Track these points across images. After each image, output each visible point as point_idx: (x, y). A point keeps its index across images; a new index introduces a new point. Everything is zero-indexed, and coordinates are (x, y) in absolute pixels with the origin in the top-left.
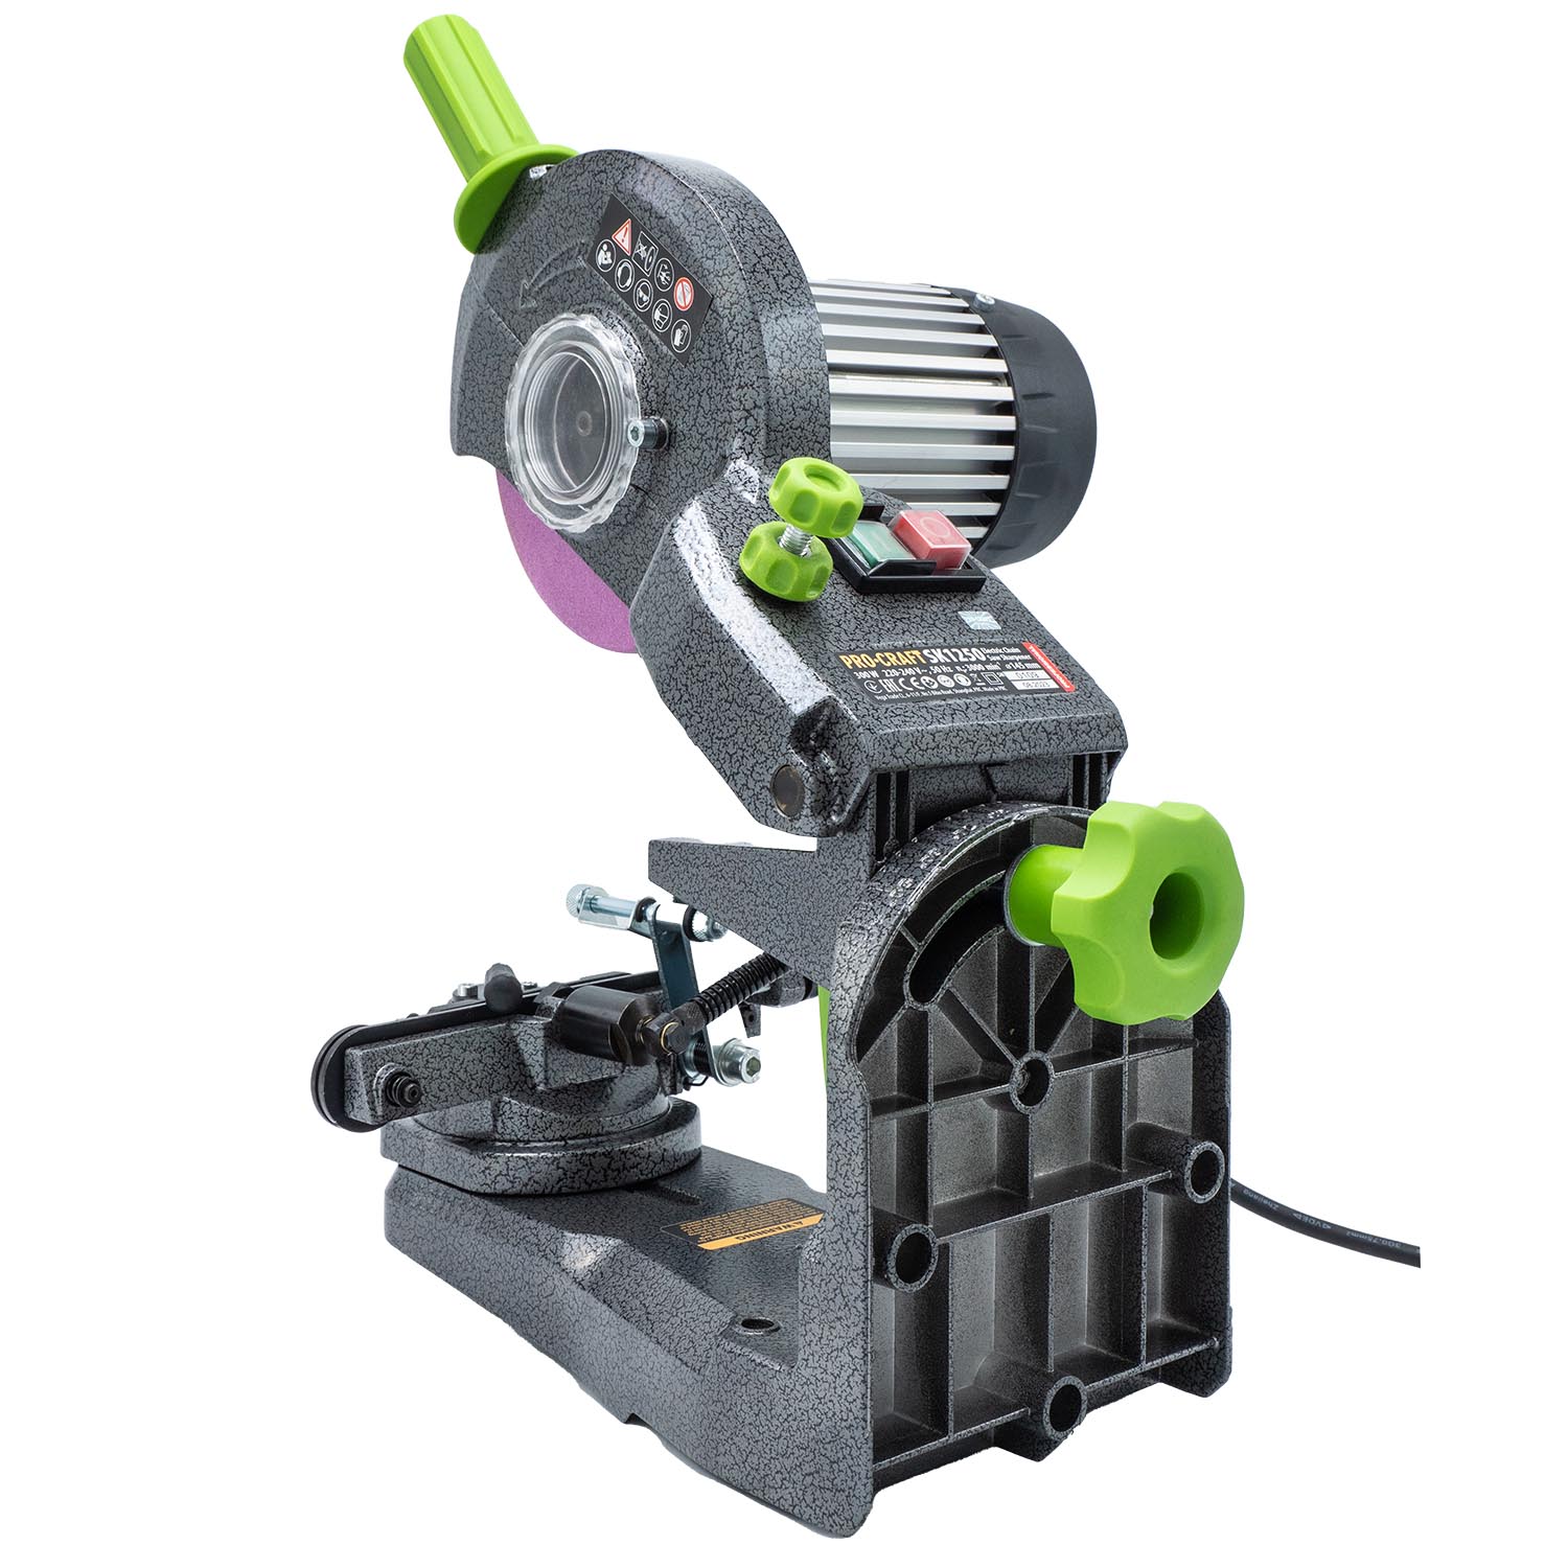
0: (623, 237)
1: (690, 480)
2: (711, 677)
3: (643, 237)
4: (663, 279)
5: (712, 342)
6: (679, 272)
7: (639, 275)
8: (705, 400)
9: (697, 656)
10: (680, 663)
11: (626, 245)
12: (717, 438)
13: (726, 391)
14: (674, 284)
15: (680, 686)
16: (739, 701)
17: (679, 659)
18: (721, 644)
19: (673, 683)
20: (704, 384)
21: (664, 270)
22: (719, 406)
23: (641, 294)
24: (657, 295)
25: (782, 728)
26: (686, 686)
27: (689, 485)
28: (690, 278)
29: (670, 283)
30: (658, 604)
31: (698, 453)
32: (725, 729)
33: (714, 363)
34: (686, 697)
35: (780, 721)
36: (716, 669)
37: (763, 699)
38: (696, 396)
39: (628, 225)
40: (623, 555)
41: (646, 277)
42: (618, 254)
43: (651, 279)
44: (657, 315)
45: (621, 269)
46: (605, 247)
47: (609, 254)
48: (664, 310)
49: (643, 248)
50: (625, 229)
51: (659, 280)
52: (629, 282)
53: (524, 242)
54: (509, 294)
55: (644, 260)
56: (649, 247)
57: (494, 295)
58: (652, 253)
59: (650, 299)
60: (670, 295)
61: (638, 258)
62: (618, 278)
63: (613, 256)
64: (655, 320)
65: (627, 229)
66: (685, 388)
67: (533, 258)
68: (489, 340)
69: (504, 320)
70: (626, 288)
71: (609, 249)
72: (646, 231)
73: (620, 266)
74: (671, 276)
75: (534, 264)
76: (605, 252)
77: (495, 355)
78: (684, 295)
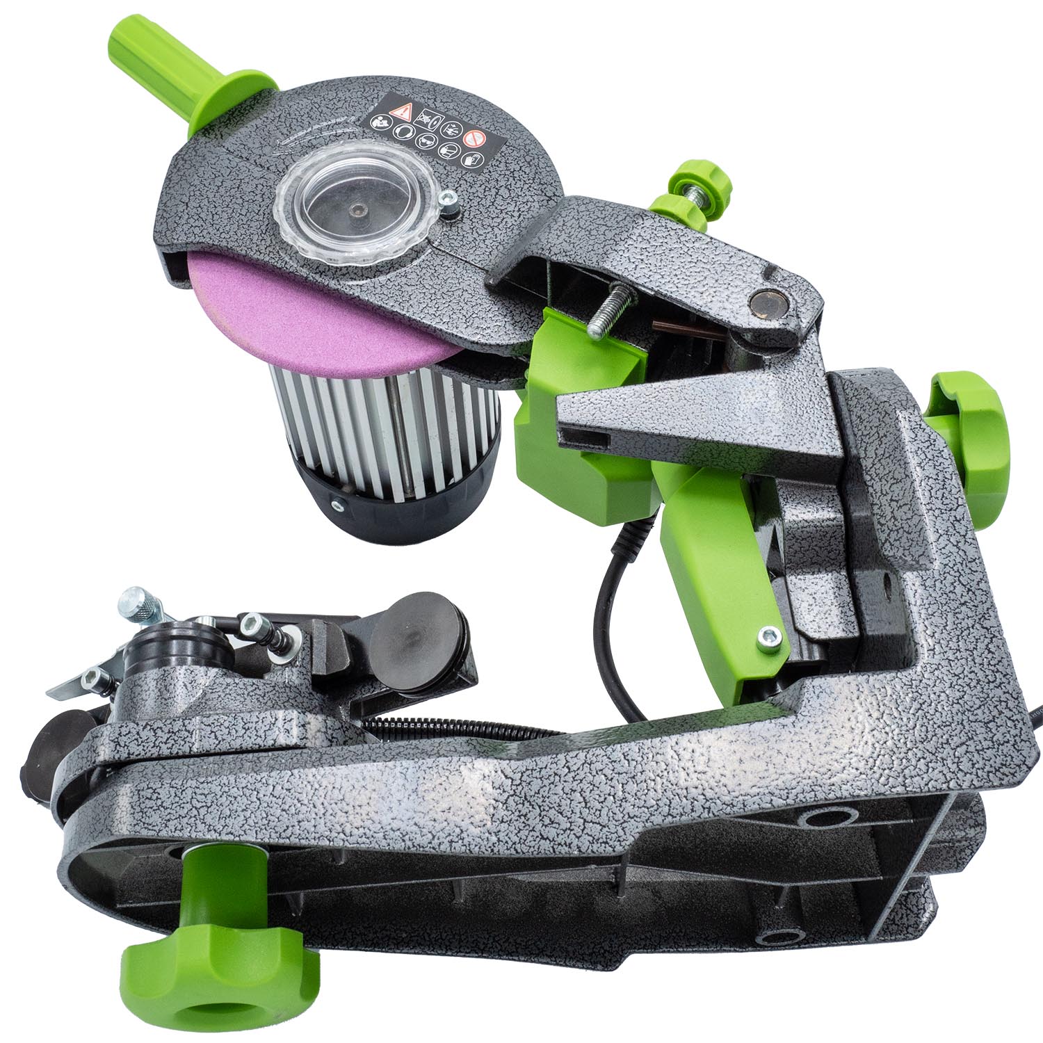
0: (402, 112)
3: (426, 112)
4: (449, 133)
5: (511, 161)
6: (469, 128)
7: (419, 131)
8: (503, 191)
11: (406, 116)
12: (519, 210)
13: (527, 186)
14: (463, 135)
15: (633, 260)
20: (503, 183)
21: (450, 127)
23: (424, 141)
24: (443, 141)
26: (642, 259)
28: (481, 130)
29: (457, 135)
32: (691, 279)
33: (512, 172)
34: (642, 266)
37: (733, 255)
38: (493, 189)
39: (409, 106)
41: (430, 132)
42: (398, 121)
43: (437, 132)
44: (444, 151)
46: (381, 118)
47: (385, 122)
48: (451, 148)
49: (426, 117)
50: (403, 110)
51: (446, 134)
52: (408, 136)
53: (279, 117)
54: (258, 145)
55: (428, 123)
56: (433, 116)
57: (235, 146)
58: (438, 120)
59: (435, 143)
60: (460, 141)
61: (420, 123)
62: (396, 134)
63: (389, 123)
64: (441, 154)
65: (407, 109)
66: (480, 186)
67: (290, 125)
68: (226, 172)
69: (247, 160)
70: (406, 138)
71: (385, 118)
72: (430, 108)
73: (399, 127)
74: (460, 130)
75: (291, 128)
76: (381, 121)
77: (235, 179)
78: (475, 139)
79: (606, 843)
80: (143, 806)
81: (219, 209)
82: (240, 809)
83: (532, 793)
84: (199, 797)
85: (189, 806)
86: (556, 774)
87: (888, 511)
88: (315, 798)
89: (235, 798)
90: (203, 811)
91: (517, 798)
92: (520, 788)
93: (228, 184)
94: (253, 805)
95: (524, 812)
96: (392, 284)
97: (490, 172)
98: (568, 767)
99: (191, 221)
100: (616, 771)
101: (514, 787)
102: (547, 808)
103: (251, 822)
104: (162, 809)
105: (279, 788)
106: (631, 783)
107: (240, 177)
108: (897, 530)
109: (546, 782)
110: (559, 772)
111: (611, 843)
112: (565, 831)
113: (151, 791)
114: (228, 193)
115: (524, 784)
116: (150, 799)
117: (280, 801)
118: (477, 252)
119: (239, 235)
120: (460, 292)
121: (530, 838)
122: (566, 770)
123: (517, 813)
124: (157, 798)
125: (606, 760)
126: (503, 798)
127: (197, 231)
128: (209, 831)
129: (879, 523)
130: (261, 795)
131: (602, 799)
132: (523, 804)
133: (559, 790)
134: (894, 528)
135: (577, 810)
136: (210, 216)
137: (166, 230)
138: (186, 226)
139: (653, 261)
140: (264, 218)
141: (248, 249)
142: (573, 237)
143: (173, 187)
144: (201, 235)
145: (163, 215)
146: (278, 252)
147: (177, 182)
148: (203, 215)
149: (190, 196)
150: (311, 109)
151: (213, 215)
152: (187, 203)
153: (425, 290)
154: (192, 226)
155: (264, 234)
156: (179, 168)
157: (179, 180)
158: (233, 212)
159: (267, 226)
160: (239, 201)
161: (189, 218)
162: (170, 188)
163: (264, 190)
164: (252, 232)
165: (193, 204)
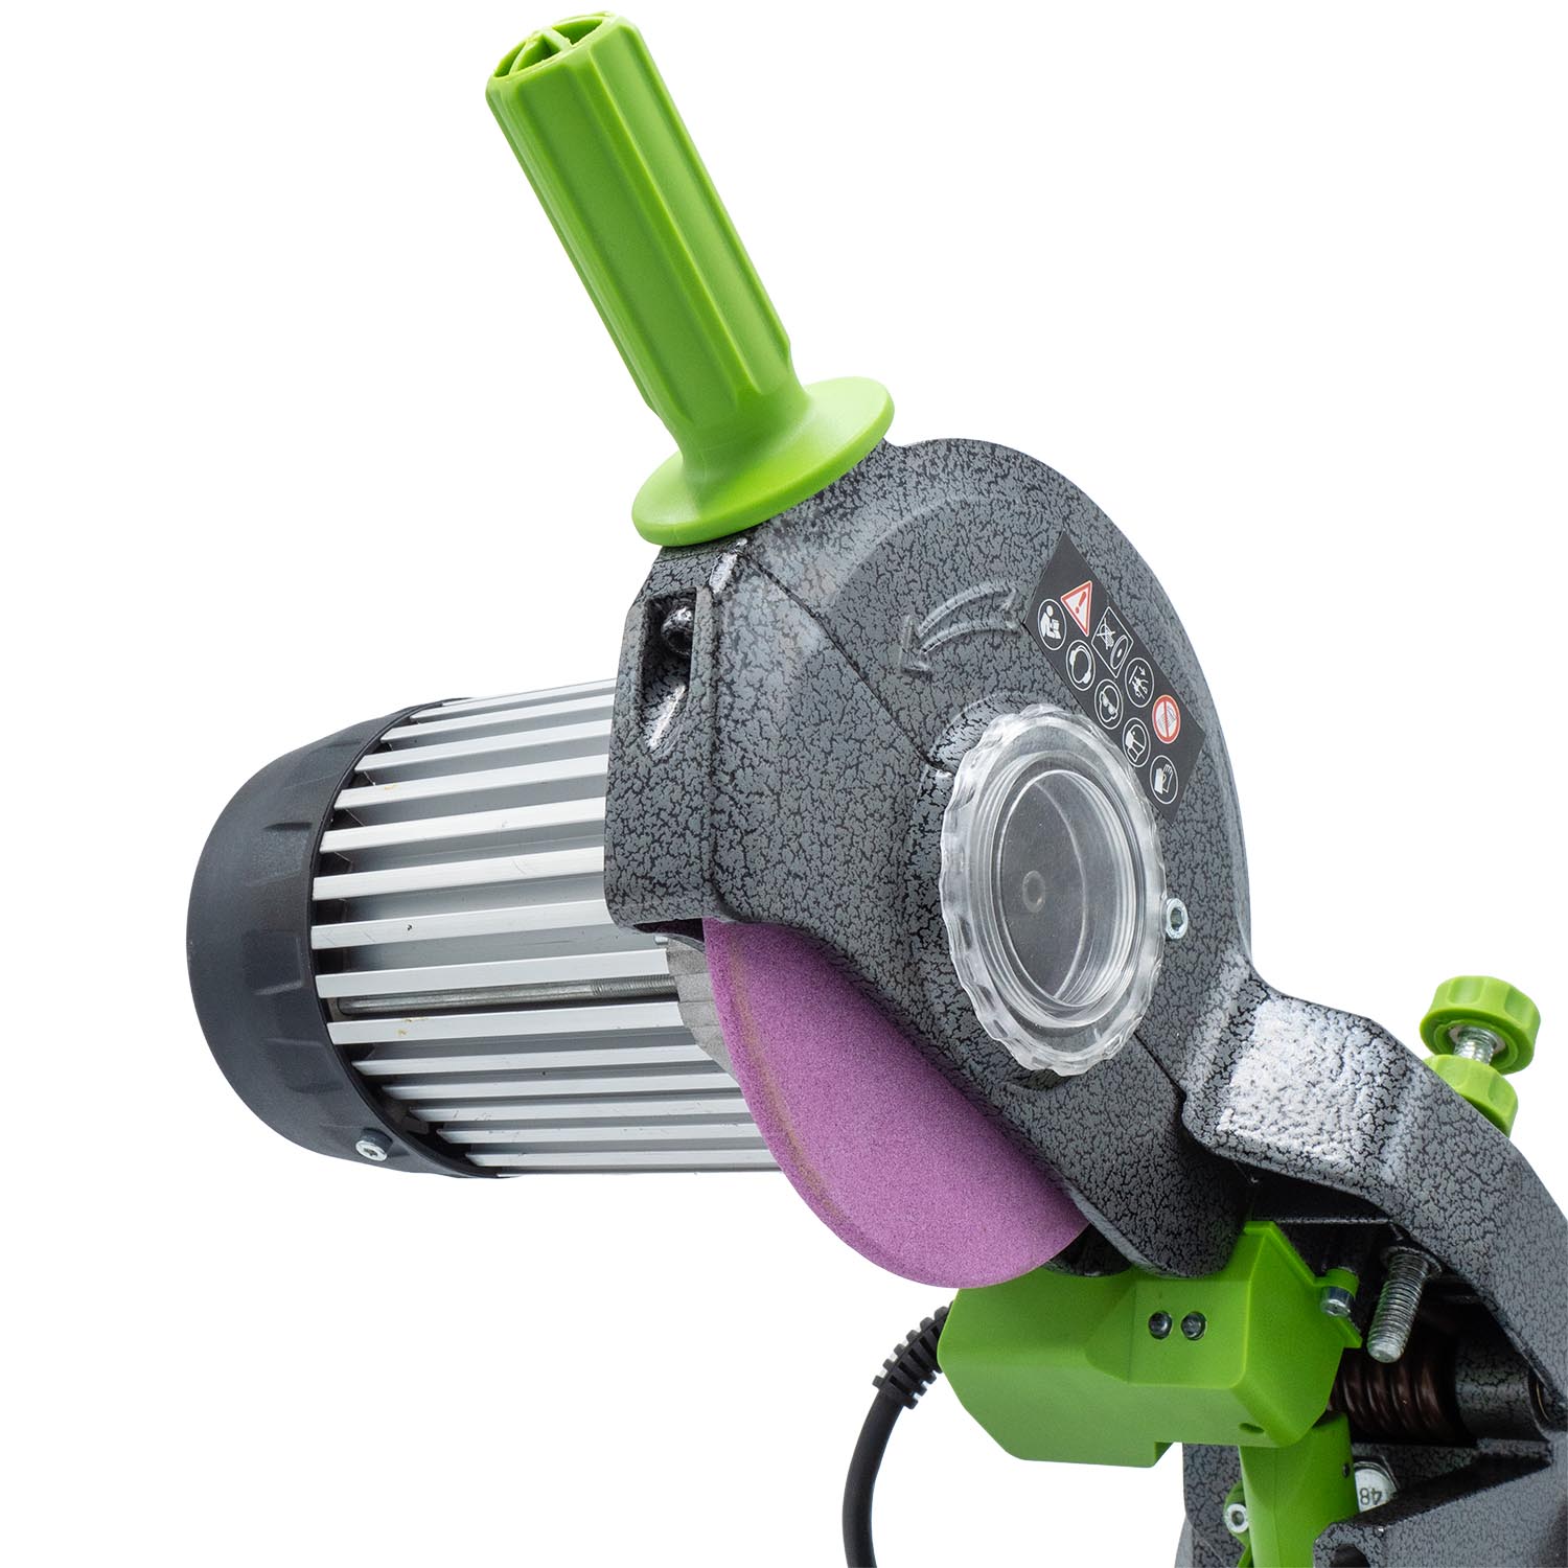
0: (1078, 603)
1: (1185, 993)
2: (1543, 1255)
3: (1110, 618)
4: (1136, 688)
5: (1207, 799)
6: (1161, 686)
7: (1101, 672)
8: (1198, 878)
9: (1528, 1229)
11: (1083, 618)
13: (1225, 871)
14: (1153, 702)
15: (1513, 1274)
20: (1198, 856)
21: (1138, 674)
22: (1218, 891)
23: (1106, 701)
24: (1129, 711)
26: (1519, 1273)
27: (1182, 1002)
28: (1176, 696)
29: (1147, 697)
30: (1453, 1167)
31: (1193, 956)
32: (1556, 1320)
33: (1209, 829)
34: (1519, 1286)
36: (1547, 1244)
38: (1188, 872)
39: (1085, 588)
40: (1087, 1113)
41: (1112, 678)
42: (1071, 629)
43: (1120, 682)
44: (1130, 740)
45: (1074, 653)
46: (1050, 610)
47: (1056, 625)
48: (1139, 736)
49: (1109, 633)
50: (1081, 593)
51: (1131, 689)
52: (1087, 678)
53: (911, 551)
54: (879, 635)
55: (1110, 650)
56: (1118, 633)
57: (848, 626)
58: (1123, 645)
59: (1119, 713)
60: (1148, 716)
61: (1100, 642)
62: (1069, 666)
63: (1061, 630)
64: (1127, 747)
65: (1084, 595)
66: (1173, 860)
67: (928, 586)
68: (835, 706)
69: (865, 678)
70: (1083, 685)
71: (1056, 616)
72: (1115, 608)
73: (1073, 648)
74: (1148, 686)
75: (929, 596)
76: (1051, 618)
77: (850, 737)
78: (1166, 720)
81: (829, 828)
93: (841, 748)
97: (1185, 820)
99: (787, 854)
107: (859, 732)
114: (842, 781)
118: (1171, 1040)
119: (863, 918)
127: (798, 888)
136: (816, 847)
137: (744, 871)
138: (780, 871)
139: (1527, 1278)
140: (898, 875)
141: (878, 964)
142: (1441, 1190)
143: (744, 723)
144: (804, 905)
145: (730, 816)
146: (922, 985)
147: (749, 708)
148: (804, 839)
149: (782, 772)
150: (957, 545)
151: (821, 845)
152: (778, 794)
153: (1111, 1128)
154: (790, 872)
155: (901, 925)
156: (746, 655)
157: (753, 701)
158: (852, 845)
159: (903, 901)
160: (860, 811)
161: (783, 846)
162: (737, 722)
163: (896, 787)
164: (883, 915)
165: (788, 801)
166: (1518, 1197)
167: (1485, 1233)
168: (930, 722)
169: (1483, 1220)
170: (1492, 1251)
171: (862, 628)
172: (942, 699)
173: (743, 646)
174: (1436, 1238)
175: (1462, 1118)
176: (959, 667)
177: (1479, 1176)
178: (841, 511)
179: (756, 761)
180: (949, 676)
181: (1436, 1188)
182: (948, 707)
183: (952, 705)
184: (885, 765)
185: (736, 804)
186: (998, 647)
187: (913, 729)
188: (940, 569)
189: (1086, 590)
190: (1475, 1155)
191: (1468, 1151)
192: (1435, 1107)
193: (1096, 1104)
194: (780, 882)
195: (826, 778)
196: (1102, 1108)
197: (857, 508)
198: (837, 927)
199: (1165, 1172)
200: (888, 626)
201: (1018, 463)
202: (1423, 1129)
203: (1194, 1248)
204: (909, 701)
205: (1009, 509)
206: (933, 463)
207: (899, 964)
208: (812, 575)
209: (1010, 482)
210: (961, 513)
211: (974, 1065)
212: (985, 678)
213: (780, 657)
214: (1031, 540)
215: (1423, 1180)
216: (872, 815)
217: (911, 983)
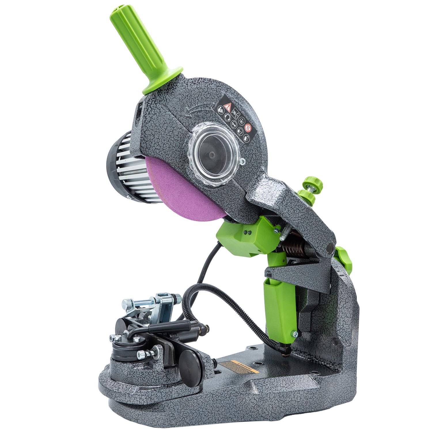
0: (228, 107)
1: (248, 176)
2: (313, 225)
3: (235, 109)
4: (241, 122)
5: (257, 142)
6: (247, 122)
7: (232, 119)
8: (254, 156)
9: (310, 220)
10: (305, 222)
11: (229, 109)
12: (257, 166)
13: (260, 155)
15: (304, 227)
16: (320, 230)
17: (305, 221)
18: (316, 217)
19: (303, 227)
20: (254, 152)
21: (242, 120)
22: (258, 158)
23: (233, 124)
24: (239, 126)
25: (330, 235)
26: (306, 227)
27: (248, 177)
28: (251, 124)
29: (244, 124)
31: (251, 169)
32: (316, 237)
33: (257, 148)
34: (306, 230)
35: (330, 234)
36: (314, 223)
37: (326, 229)
38: (251, 155)
39: (230, 104)
40: (223, 194)
41: (235, 120)
42: (226, 111)
43: (237, 121)
44: (239, 131)
45: (226, 116)
46: (221, 108)
47: (222, 110)
48: (241, 130)
49: (235, 112)
50: (228, 105)
51: (240, 122)
52: (229, 120)
53: (188, 96)
54: (179, 110)
55: (235, 115)
56: (237, 112)
57: (172, 108)
58: (238, 114)
59: (236, 126)
60: (243, 127)
61: (233, 114)
62: (225, 117)
63: (223, 111)
64: (238, 132)
65: (229, 105)
66: (248, 152)
67: (191, 102)
68: (168, 121)
69: (176, 117)
70: (228, 121)
71: (222, 108)
72: (237, 108)
73: (226, 114)
74: (244, 122)
75: (191, 104)
76: (221, 109)
77: (171, 127)
78: (248, 128)
79: (276, 418)
80: (170, 419)
81: (165, 142)
82: (195, 417)
83: (261, 404)
84: (185, 414)
85: (182, 417)
86: (267, 400)
87: (342, 323)
88: (213, 411)
89: (194, 413)
90: (186, 418)
91: (257, 406)
92: (258, 403)
93: (169, 128)
94: (198, 415)
95: (258, 409)
96: (219, 192)
97: (251, 146)
98: (270, 398)
100: (280, 400)
101: (257, 403)
102: (264, 409)
103: (197, 420)
104: (175, 419)
105: (204, 409)
106: (283, 403)
107: (173, 126)
108: (343, 330)
109: (264, 402)
110: (268, 399)
111: (277, 418)
112: (267, 415)
113: (172, 414)
114: (169, 134)
115: (259, 402)
116: (172, 417)
117: (204, 413)
118: (244, 183)
119: (172, 157)
120: (238, 199)
121: (259, 417)
122: (269, 398)
123: (256, 410)
124: (174, 416)
125: (279, 397)
126: (254, 406)
127: (158, 151)
128: (187, 424)
129: (338, 324)
130: (200, 412)
131: (276, 407)
132: (258, 407)
133: (267, 404)
134: (342, 329)
135: (270, 410)
136: (162, 145)
137: (146, 147)
138: (154, 148)
139: (309, 228)
140: (181, 150)
141: (175, 165)
142: (289, 211)
143: (148, 123)
144: (159, 154)
145: (144, 138)
146: (185, 169)
147: (149, 121)
148: (160, 143)
149: (155, 132)
150: (199, 95)
151: (163, 144)
152: (154, 135)
153: (228, 197)
154: (156, 148)
155: (181, 159)
156: (150, 112)
157: (150, 120)
158: (170, 145)
159: (182, 155)
160: (173, 139)
161: (155, 144)
162: (146, 123)
163: (181, 136)
164: (177, 157)
165: (156, 136)
166: (308, 214)
167: (298, 219)
168: (190, 125)
169: (298, 217)
170: (300, 223)
171: (175, 108)
172: (193, 122)
173: (149, 110)
174: (287, 219)
175: (297, 199)
176: (198, 116)
177: (299, 210)
178: (173, 89)
179: (150, 130)
180: (195, 118)
181: (288, 211)
182: (195, 123)
183: (196, 123)
184: (179, 132)
185: (145, 136)
186: (207, 113)
187: (186, 126)
188: (194, 99)
189: (230, 105)
190: (298, 206)
191: (297, 205)
192: (291, 197)
193: (225, 192)
194: (154, 150)
195: (165, 133)
196: (227, 193)
197: (176, 88)
198: (166, 158)
199: (241, 205)
200: (181, 108)
201: (216, 82)
202: (287, 200)
203: (247, 219)
204: (186, 121)
205: (212, 90)
206: (195, 81)
207: (180, 165)
208: (165, 99)
209: (213, 85)
210: (200, 90)
211: (196, 184)
212: (204, 118)
213: (156, 113)
214: (217, 95)
215: (285, 209)
216: (175, 140)
217: (183, 169)
